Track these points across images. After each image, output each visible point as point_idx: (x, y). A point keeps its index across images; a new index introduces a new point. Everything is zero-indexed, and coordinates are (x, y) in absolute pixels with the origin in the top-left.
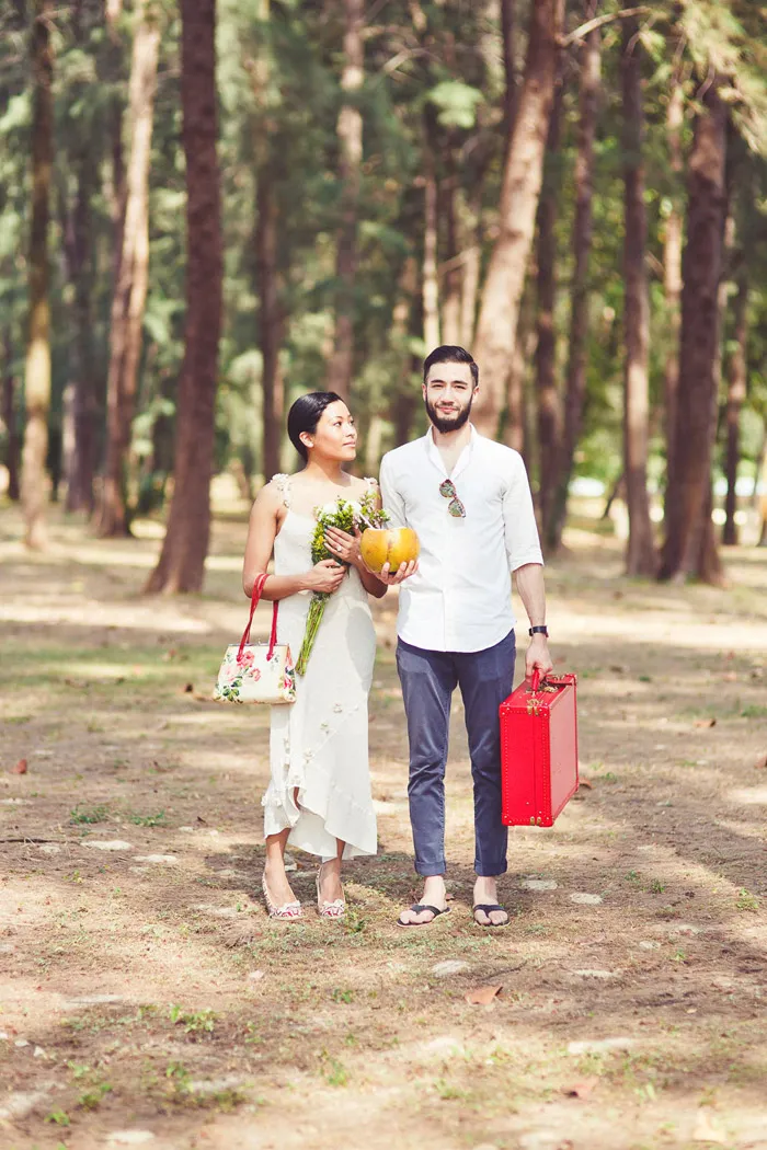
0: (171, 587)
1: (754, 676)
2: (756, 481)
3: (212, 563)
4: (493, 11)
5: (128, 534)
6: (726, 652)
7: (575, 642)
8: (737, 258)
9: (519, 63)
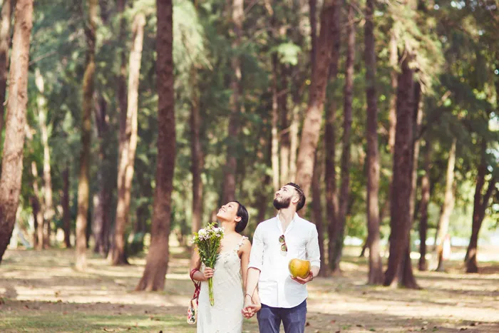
0: (149, 288)
1: (423, 329)
2: (436, 238)
3: (168, 276)
4: (305, 9)
5: (126, 263)
6: (411, 318)
7: (341, 313)
8: (424, 128)
9: (318, 33)
